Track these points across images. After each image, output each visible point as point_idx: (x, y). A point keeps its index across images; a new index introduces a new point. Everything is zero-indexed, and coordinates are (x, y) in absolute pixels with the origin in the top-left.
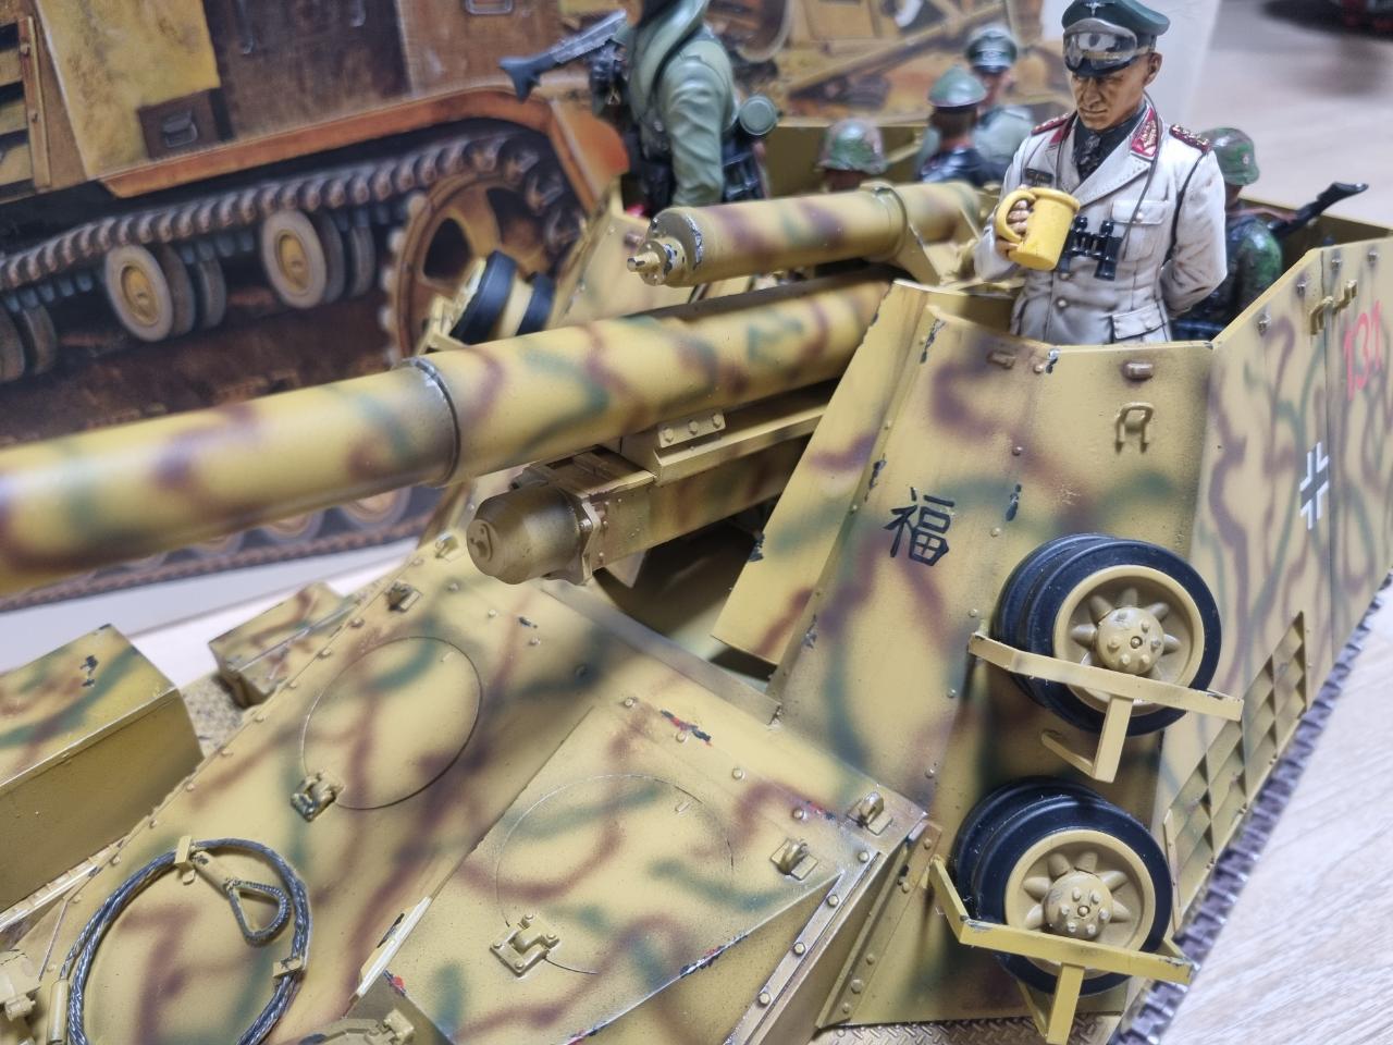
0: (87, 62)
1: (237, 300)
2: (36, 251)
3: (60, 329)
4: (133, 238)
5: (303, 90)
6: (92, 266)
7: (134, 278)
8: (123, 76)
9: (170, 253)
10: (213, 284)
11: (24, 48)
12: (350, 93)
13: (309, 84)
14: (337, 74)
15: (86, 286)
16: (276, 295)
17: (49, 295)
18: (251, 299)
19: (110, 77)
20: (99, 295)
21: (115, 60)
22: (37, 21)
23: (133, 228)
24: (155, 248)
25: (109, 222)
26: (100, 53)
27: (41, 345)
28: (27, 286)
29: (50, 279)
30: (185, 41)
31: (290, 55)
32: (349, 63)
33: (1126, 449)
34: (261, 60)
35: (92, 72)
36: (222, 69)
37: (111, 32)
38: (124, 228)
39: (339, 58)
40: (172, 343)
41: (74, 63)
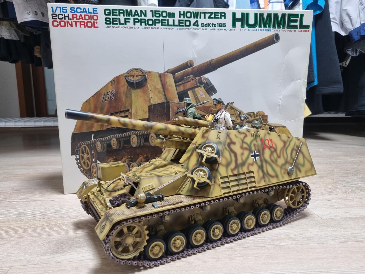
0: (135, 114)
1: (145, 144)
2: (124, 134)
3: (124, 144)
4: (135, 134)
5: (157, 119)
6: (130, 136)
7: (134, 139)
8: (138, 115)
9: (138, 136)
10: (142, 140)
11: (129, 112)
12: (163, 120)
13: (158, 118)
14: (162, 118)
15: (128, 139)
16: (150, 144)
17: (124, 139)
18: (147, 144)
19: (137, 116)
20: (130, 140)
21: (138, 114)
22: (131, 109)
23: (135, 132)
24: (137, 135)
25: (133, 132)
26: (137, 113)
27: (121, 145)
28: (122, 138)
29: (125, 137)
30: (146, 113)
31: (157, 115)
32: (163, 116)
33: (218, 139)
34: (153, 115)
35: (135, 115)
36: (149, 116)
37: (138, 111)
38: (134, 133)
39: (162, 116)
40: (136, 147)
41: (134, 114)
